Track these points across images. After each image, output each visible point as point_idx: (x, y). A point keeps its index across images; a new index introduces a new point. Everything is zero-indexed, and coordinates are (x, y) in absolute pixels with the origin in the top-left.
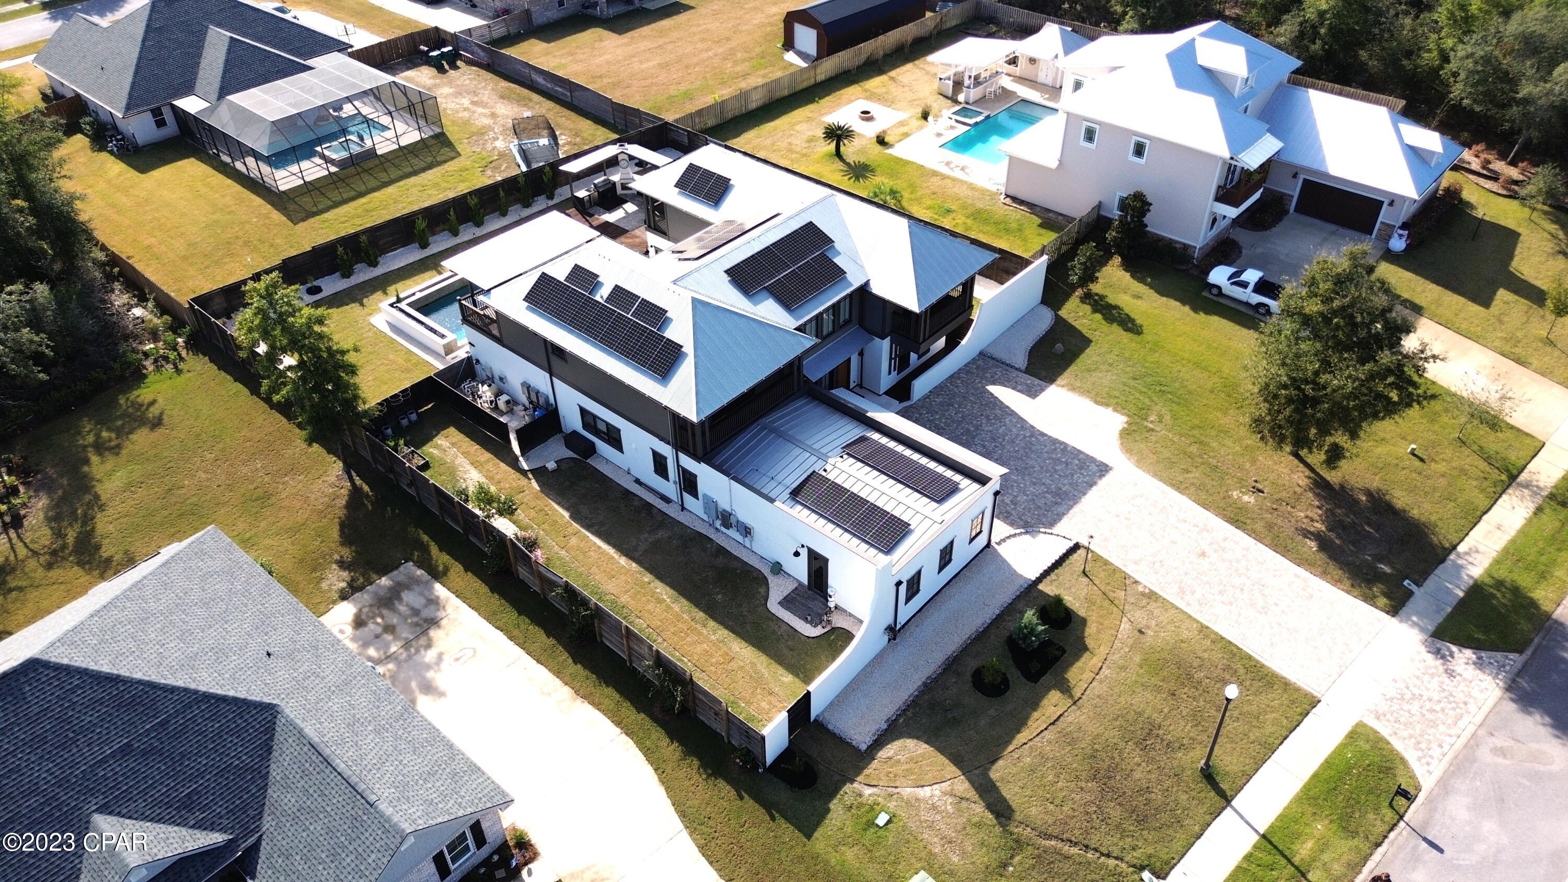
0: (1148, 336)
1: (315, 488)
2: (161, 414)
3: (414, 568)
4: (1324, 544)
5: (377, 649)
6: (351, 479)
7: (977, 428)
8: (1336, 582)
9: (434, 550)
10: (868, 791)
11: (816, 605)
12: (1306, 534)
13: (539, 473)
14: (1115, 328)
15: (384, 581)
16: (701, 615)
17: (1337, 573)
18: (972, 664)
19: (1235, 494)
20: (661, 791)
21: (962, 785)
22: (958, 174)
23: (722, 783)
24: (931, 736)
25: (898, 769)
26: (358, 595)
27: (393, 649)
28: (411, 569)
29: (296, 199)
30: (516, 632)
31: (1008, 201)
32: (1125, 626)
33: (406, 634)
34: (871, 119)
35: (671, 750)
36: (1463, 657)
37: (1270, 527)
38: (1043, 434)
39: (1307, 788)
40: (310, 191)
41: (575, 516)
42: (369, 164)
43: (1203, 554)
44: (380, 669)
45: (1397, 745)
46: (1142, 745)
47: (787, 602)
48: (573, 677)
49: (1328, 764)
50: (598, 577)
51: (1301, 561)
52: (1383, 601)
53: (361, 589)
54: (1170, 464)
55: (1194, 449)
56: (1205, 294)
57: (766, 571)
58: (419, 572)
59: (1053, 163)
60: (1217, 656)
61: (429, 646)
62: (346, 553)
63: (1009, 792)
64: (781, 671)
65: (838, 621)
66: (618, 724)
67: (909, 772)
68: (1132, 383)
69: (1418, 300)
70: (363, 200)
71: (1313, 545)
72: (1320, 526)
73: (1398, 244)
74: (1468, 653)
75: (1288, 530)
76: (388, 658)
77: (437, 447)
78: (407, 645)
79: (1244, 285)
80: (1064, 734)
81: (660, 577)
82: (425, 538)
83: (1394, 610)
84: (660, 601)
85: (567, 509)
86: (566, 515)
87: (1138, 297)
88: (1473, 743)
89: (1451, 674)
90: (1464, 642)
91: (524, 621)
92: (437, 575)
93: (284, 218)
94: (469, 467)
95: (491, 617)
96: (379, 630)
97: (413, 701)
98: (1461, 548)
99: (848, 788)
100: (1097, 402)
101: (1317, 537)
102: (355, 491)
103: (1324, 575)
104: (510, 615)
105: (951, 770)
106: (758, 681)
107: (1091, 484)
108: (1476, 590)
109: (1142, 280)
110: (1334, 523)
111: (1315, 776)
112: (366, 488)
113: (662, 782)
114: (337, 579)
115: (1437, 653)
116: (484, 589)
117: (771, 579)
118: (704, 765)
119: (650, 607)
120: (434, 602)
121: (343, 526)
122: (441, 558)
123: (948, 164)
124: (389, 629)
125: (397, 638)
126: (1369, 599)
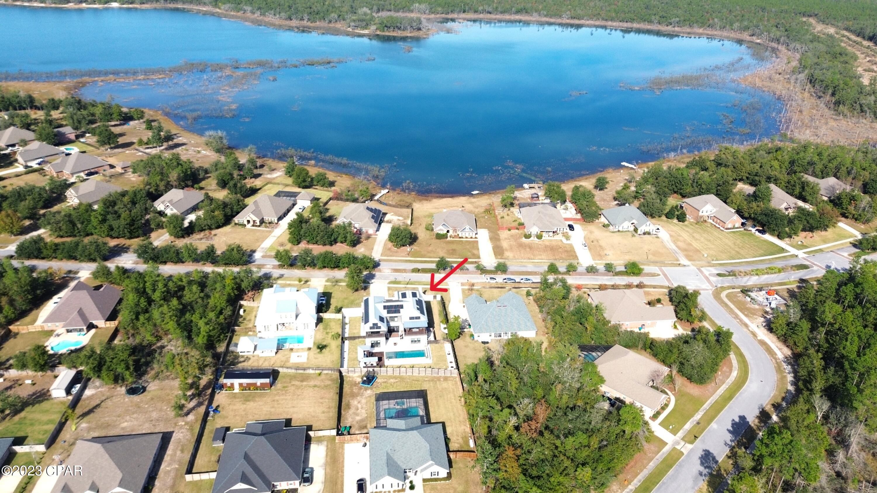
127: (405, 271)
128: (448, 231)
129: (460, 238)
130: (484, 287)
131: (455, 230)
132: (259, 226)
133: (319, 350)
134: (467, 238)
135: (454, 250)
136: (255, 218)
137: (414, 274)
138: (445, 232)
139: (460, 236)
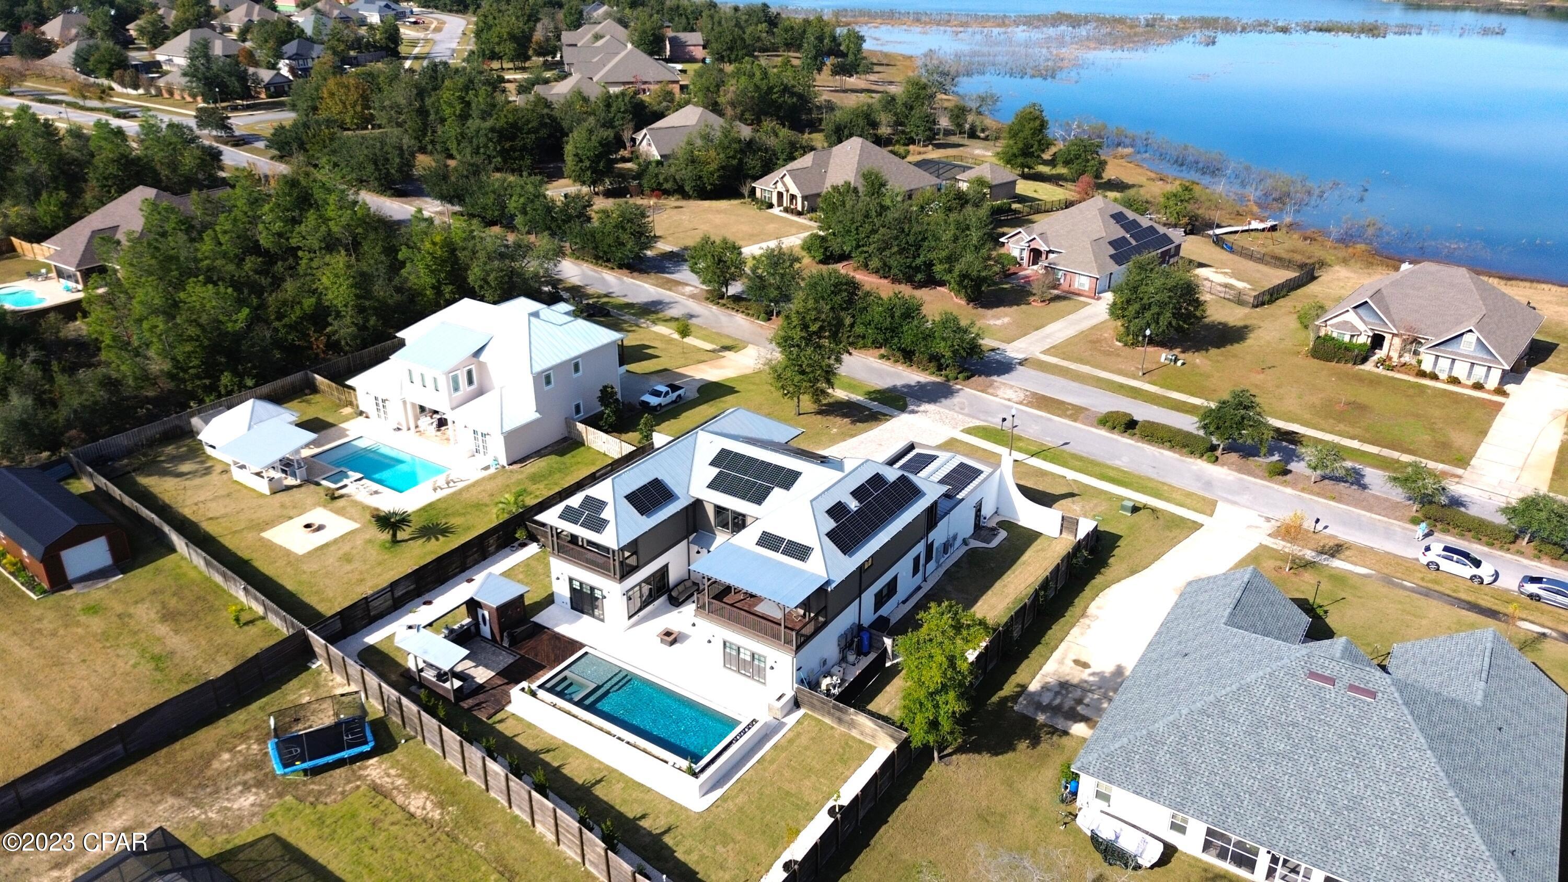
3: (1020, 705)
5: (1100, 704)
15: (1040, 718)
19: (832, 432)
26: (1060, 727)
27: (1096, 696)
28: (1022, 707)
33: (1078, 694)
44: (1115, 698)
47: (986, 542)
49: (987, 440)
53: (1054, 727)
57: (967, 548)
58: (1023, 701)
61: (1084, 682)
62: (1022, 746)
65: (993, 524)
74: (911, 407)
76: (1105, 697)
78: (1089, 691)
79: (667, 393)
82: (993, 700)
83: (893, 416)
88: (962, 413)
89: (924, 412)
90: (905, 407)
92: (1022, 688)
96: (1083, 707)
102: (960, 751)
108: (871, 400)
114: (1050, 743)
115: (914, 412)
117: (971, 546)
120: (1045, 688)
122: (1008, 689)
124: (1079, 702)
125: (1085, 697)
127: (1075, 412)
128: (1378, 341)
129: (1422, 374)
130: (1388, 581)
131: (1413, 342)
132: (800, 214)
133: (386, 536)
134: (1455, 381)
135: (1361, 408)
136: (794, 190)
137: (1103, 433)
138: (1364, 339)
139: (1427, 366)
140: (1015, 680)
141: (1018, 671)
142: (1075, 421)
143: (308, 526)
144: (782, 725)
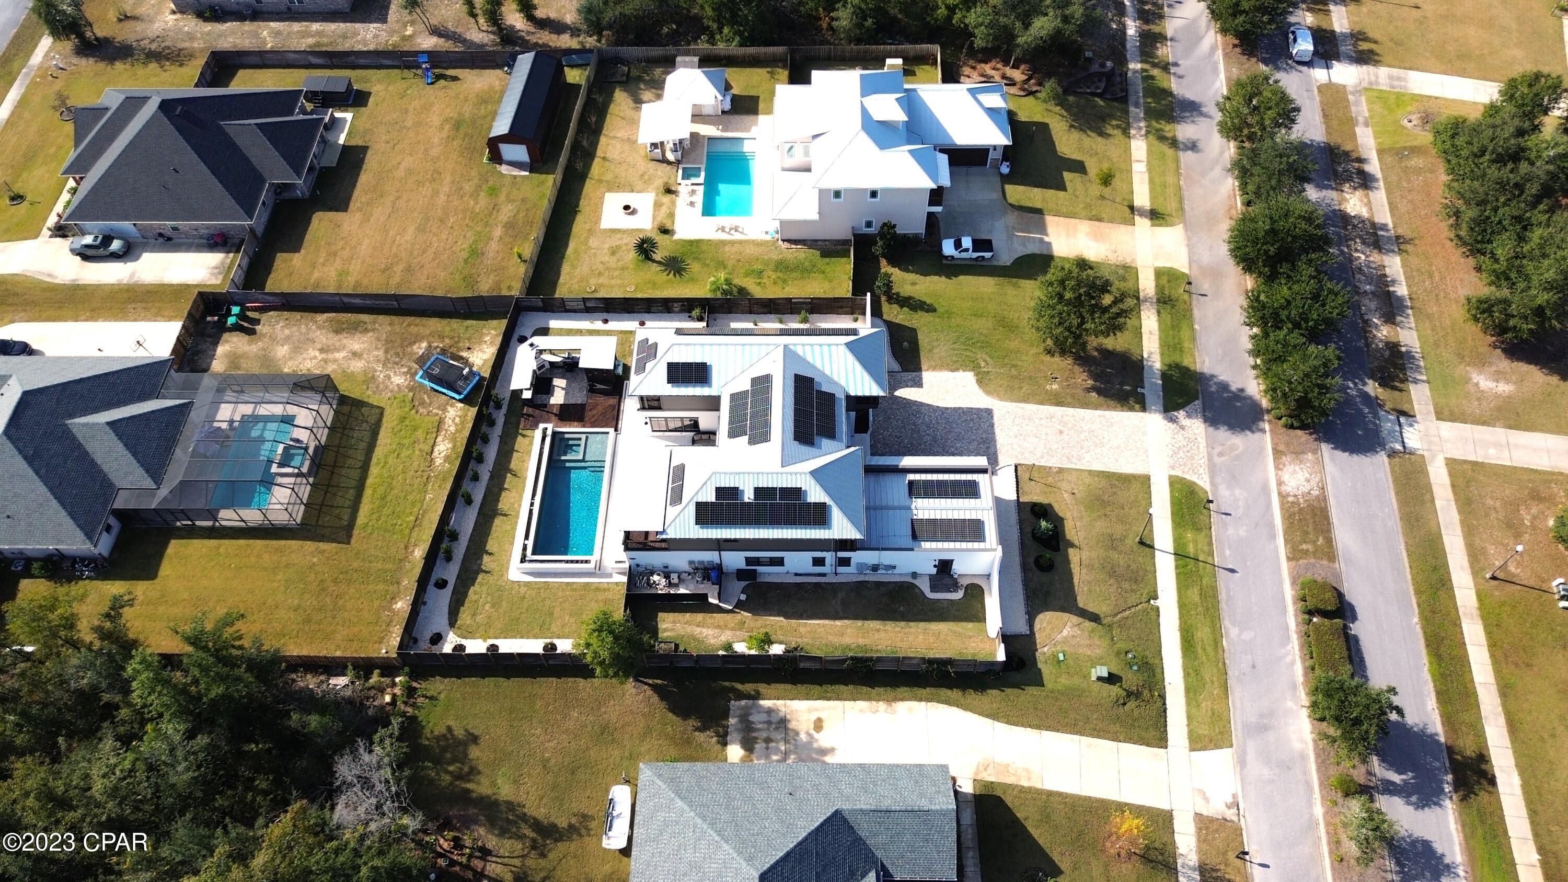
0: (940, 310)
1: (628, 702)
2: (466, 730)
3: (737, 703)
4: (1100, 392)
5: (776, 754)
6: (646, 684)
7: (914, 424)
8: (1114, 409)
9: (739, 686)
10: (1046, 649)
11: (947, 581)
12: (1088, 390)
13: (740, 605)
14: (920, 313)
15: (732, 721)
16: (903, 624)
17: (1112, 403)
18: (1031, 560)
19: (1048, 387)
20: (969, 715)
21: (1075, 619)
22: (737, 236)
23: (990, 691)
24: (1047, 606)
25: (1048, 631)
26: (729, 738)
27: (783, 748)
28: (736, 705)
29: (320, 523)
30: (829, 695)
31: (787, 245)
32: (1066, 495)
33: (779, 736)
34: (634, 212)
35: (955, 694)
36: (1181, 414)
37: (1073, 396)
38: (947, 409)
39: (1173, 521)
40: (320, 510)
41: (787, 616)
42: (330, 457)
43: (1061, 432)
44: (790, 761)
45: (1188, 477)
46: (1114, 548)
47: (934, 589)
48: (879, 694)
49: (1173, 504)
50: (836, 640)
51: (1096, 407)
52: (1137, 406)
53: (726, 734)
54: (1011, 388)
55: (1014, 372)
56: (944, 262)
57: (910, 580)
58: (743, 702)
59: (815, 217)
60: (1104, 483)
61: (797, 734)
62: (692, 722)
63: (1091, 608)
64: (964, 624)
65: (965, 582)
66: (921, 700)
67: (1052, 629)
68: (956, 346)
69: (1038, 205)
70: (368, 492)
71: (1094, 394)
72: (1090, 382)
73: (1005, 169)
74: (1181, 412)
75: (1080, 393)
76: (786, 754)
77: (665, 630)
78: (786, 741)
79: (967, 250)
80: (1087, 566)
81: (865, 618)
82: (727, 684)
83: (1144, 409)
84: (878, 630)
85: (778, 615)
86: (782, 619)
87: (914, 284)
88: (1210, 458)
89: (1182, 428)
90: (1177, 407)
91: (829, 688)
92: (757, 696)
93: (334, 545)
94: (699, 630)
95: (808, 697)
96: (764, 745)
97: (824, 763)
98: (1145, 356)
99: (1037, 654)
100: (952, 371)
101: (1094, 389)
102: (654, 688)
103: (1108, 408)
104: (816, 689)
105: (1066, 616)
106: (958, 635)
107: (992, 425)
108: (1164, 376)
109: (907, 271)
110: (1095, 377)
111: (1172, 513)
112: (659, 682)
113: (965, 709)
114: (707, 739)
115: (1173, 420)
116: (789, 686)
117: (916, 582)
118: (976, 690)
119: (876, 637)
120: (770, 711)
121: (672, 710)
122: (748, 687)
123: (723, 229)
124: (768, 740)
125: (777, 742)
126: (1132, 409)
140: (762, 688)
141: (773, 686)
142: (1289, 559)
143: (627, 208)
144: (610, 576)
